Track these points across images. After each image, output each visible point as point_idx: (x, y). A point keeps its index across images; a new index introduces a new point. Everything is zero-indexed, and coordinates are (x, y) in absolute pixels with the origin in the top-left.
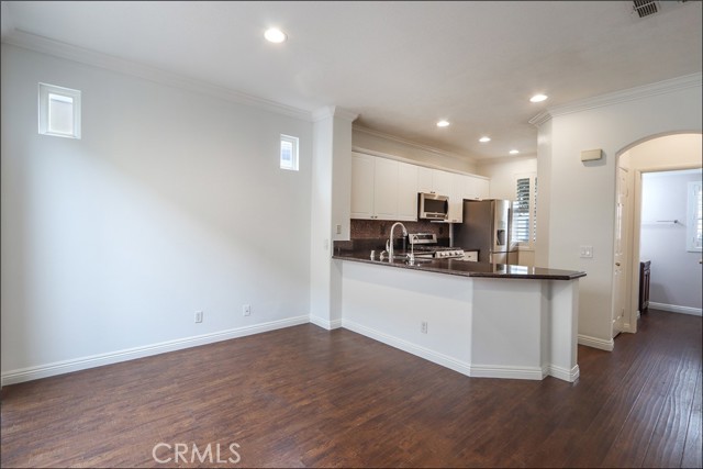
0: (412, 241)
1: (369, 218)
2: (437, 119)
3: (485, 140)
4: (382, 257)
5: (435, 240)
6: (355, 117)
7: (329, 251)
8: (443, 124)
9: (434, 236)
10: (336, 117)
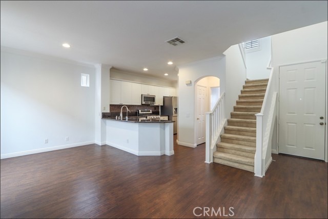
0: (140, 112)
1: (119, 104)
2: (143, 68)
3: (166, 74)
4: (119, 118)
5: (151, 112)
6: (111, 67)
7: (100, 116)
8: (146, 69)
9: (151, 111)
10: (102, 67)
